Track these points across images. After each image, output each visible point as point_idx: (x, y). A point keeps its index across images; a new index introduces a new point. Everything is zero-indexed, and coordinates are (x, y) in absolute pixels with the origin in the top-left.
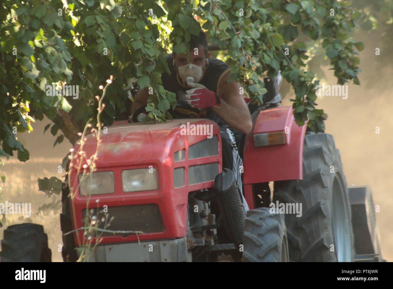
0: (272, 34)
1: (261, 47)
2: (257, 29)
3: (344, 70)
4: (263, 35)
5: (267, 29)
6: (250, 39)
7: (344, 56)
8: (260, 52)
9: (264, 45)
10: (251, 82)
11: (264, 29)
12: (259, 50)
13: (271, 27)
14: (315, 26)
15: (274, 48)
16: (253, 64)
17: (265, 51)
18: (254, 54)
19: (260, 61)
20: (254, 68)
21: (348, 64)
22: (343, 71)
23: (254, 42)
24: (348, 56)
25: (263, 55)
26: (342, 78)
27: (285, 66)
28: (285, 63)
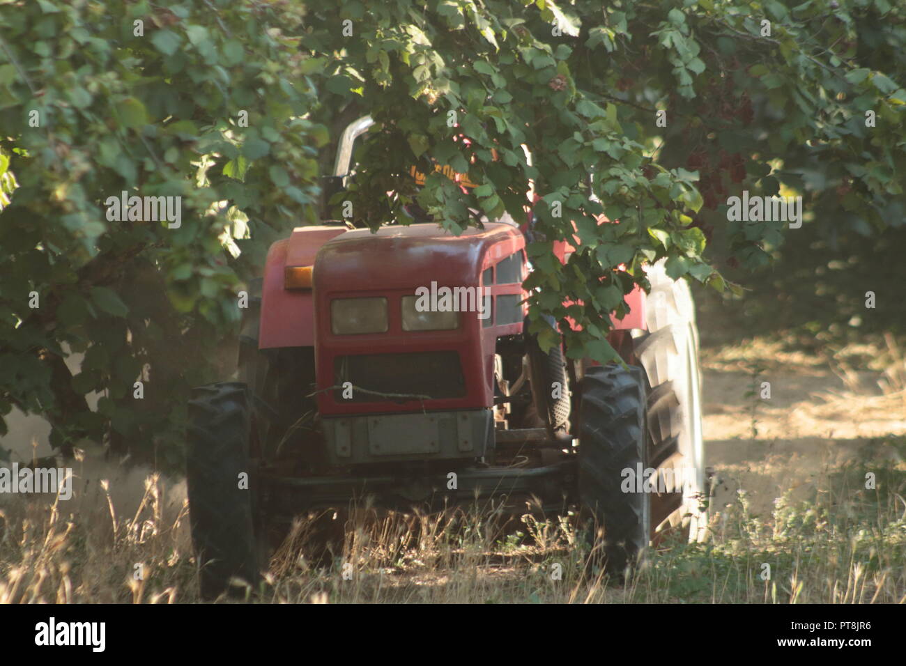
0: (121, 98)
1: (93, 127)
2: (85, 85)
3: (282, 188)
4: (100, 101)
5: (107, 85)
6: (68, 108)
7: (282, 155)
8: (92, 139)
9: (100, 122)
10: (68, 207)
11: (101, 87)
12: (90, 134)
13: (117, 82)
14: (218, 85)
15: (123, 131)
16: (74, 164)
17: (101, 137)
18: (78, 143)
19: (92, 159)
20: (74, 176)
21: (291, 174)
22: (280, 191)
23: (78, 114)
24: (291, 158)
25: (98, 147)
26: (277, 205)
27: (150, 173)
28: (150, 166)
